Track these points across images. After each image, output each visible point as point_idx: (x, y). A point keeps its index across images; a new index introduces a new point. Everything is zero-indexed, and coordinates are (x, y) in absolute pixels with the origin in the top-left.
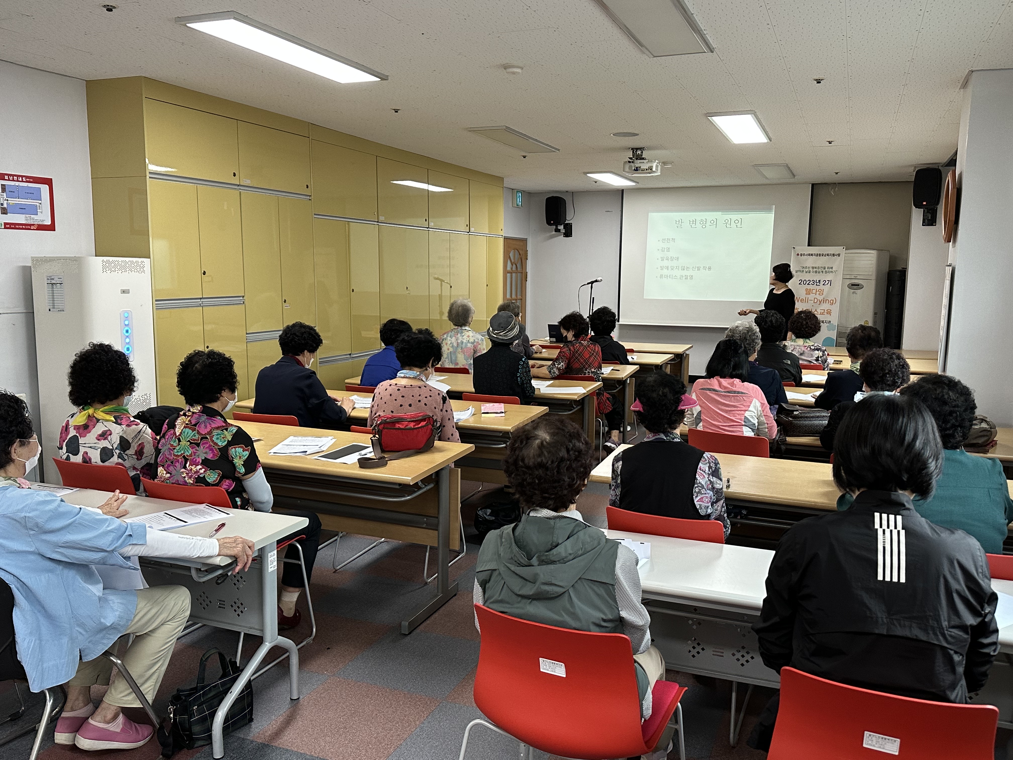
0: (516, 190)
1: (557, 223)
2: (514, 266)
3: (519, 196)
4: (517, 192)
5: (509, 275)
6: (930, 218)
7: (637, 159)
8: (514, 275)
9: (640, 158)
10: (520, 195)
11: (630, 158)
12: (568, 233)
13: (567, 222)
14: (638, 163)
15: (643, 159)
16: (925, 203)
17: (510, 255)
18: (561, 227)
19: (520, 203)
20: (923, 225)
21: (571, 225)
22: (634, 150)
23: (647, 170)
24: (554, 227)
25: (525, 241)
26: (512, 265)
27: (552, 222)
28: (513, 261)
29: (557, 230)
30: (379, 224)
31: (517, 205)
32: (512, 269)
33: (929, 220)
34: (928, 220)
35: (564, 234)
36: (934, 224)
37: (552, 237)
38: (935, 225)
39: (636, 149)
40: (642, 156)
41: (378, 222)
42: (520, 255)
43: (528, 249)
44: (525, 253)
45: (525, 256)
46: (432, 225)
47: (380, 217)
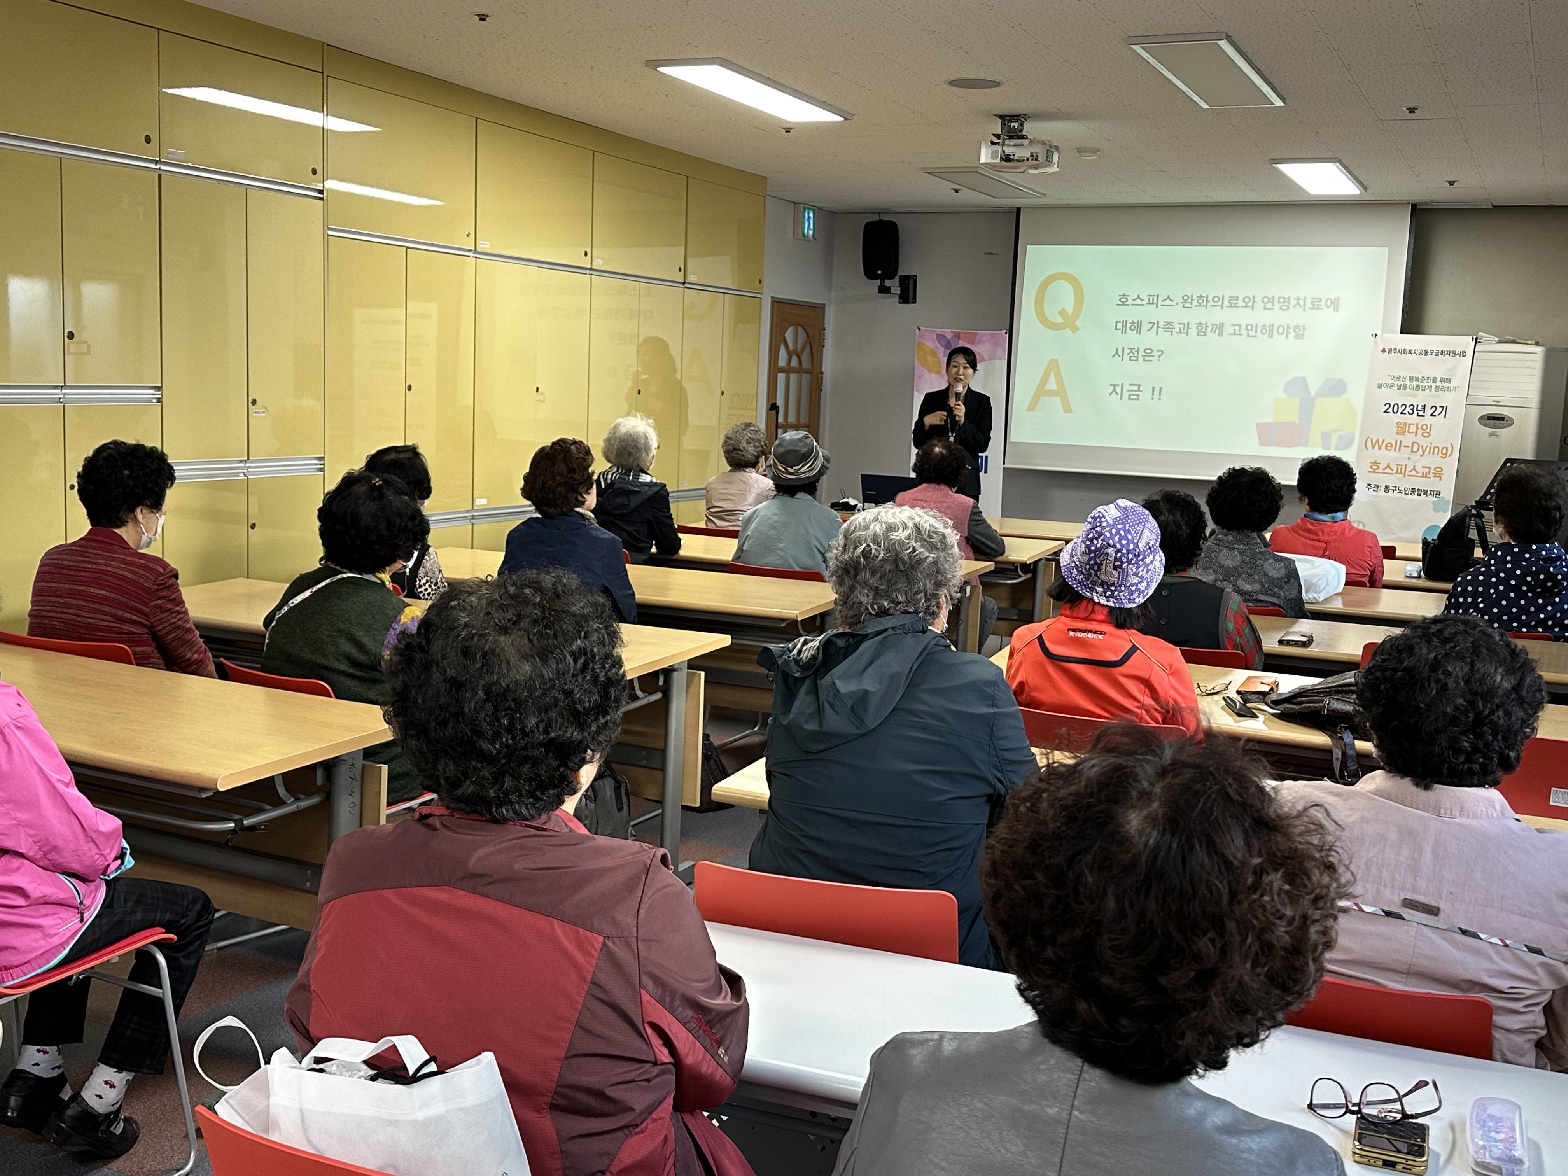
0: (802, 206)
1: (884, 275)
2: (794, 359)
3: (809, 218)
4: (805, 208)
5: (781, 377)
7: (1011, 138)
8: (793, 377)
9: (1016, 135)
10: (811, 215)
11: (998, 136)
12: (908, 295)
13: (905, 273)
14: (1010, 146)
15: (1023, 137)
17: (786, 335)
18: (894, 284)
19: (811, 232)
21: (915, 280)
22: (1007, 119)
23: (1028, 159)
24: (879, 282)
25: (819, 309)
26: (790, 356)
27: (875, 272)
29: (884, 290)
30: (477, 256)
31: (804, 236)
32: (789, 363)
35: (901, 296)
37: (872, 303)
39: (1010, 116)
40: (1021, 131)
42: (808, 336)
43: (826, 326)
44: (820, 334)
45: (820, 340)
46: (598, 264)
47: (481, 242)
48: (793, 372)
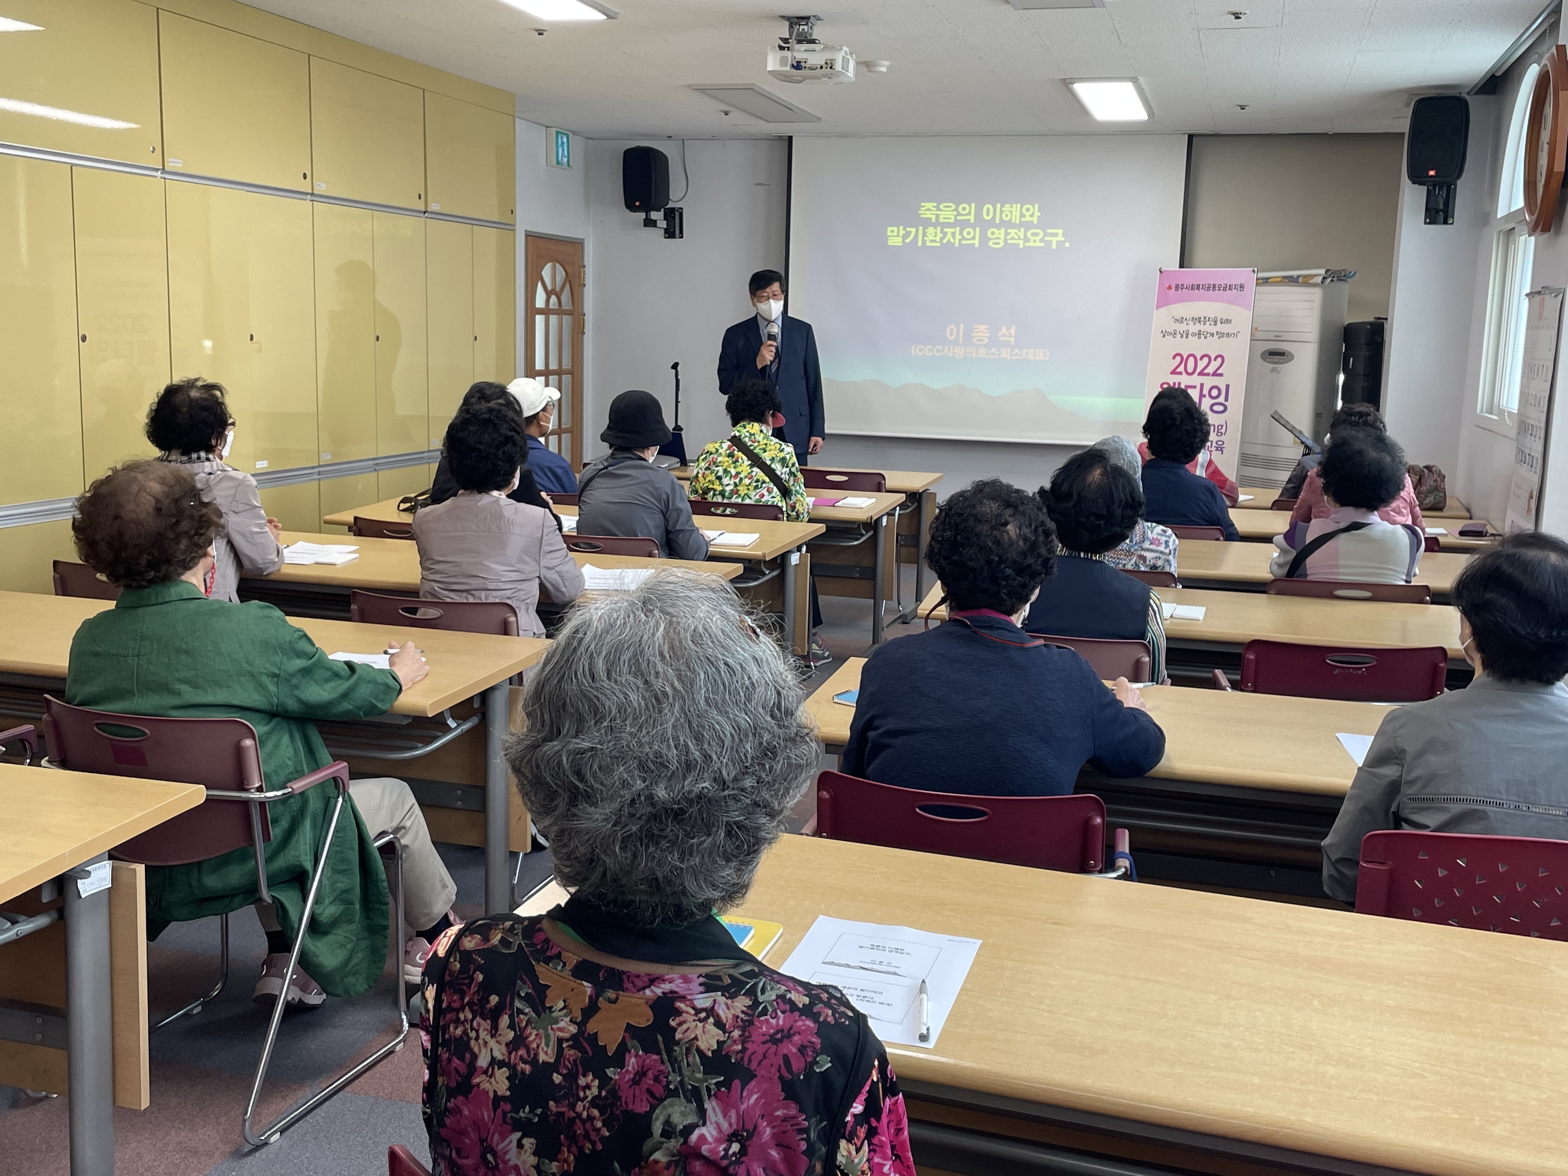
0: (554, 130)
1: (647, 207)
2: (553, 299)
3: (563, 143)
4: (558, 133)
5: (539, 318)
6: (1440, 207)
7: (799, 42)
8: (553, 319)
9: (806, 39)
10: (565, 140)
11: (786, 41)
12: (673, 230)
13: (670, 205)
14: (800, 52)
15: (813, 41)
16: (1431, 173)
17: (543, 273)
18: (657, 215)
19: (565, 160)
20: (1425, 222)
21: (682, 213)
22: (795, 21)
23: (821, 67)
24: (643, 215)
25: (578, 245)
26: (549, 296)
27: (637, 204)
28: (549, 287)
29: (649, 223)
30: (167, 176)
31: (558, 163)
32: (548, 304)
34: (1437, 211)
35: (666, 231)
36: (1449, 221)
38: (1452, 224)
39: (798, 18)
40: (811, 35)
41: (163, 170)
42: (567, 274)
43: (586, 263)
44: (579, 272)
45: (580, 278)
46: (321, 188)
47: (170, 160)
48: (553, 314)
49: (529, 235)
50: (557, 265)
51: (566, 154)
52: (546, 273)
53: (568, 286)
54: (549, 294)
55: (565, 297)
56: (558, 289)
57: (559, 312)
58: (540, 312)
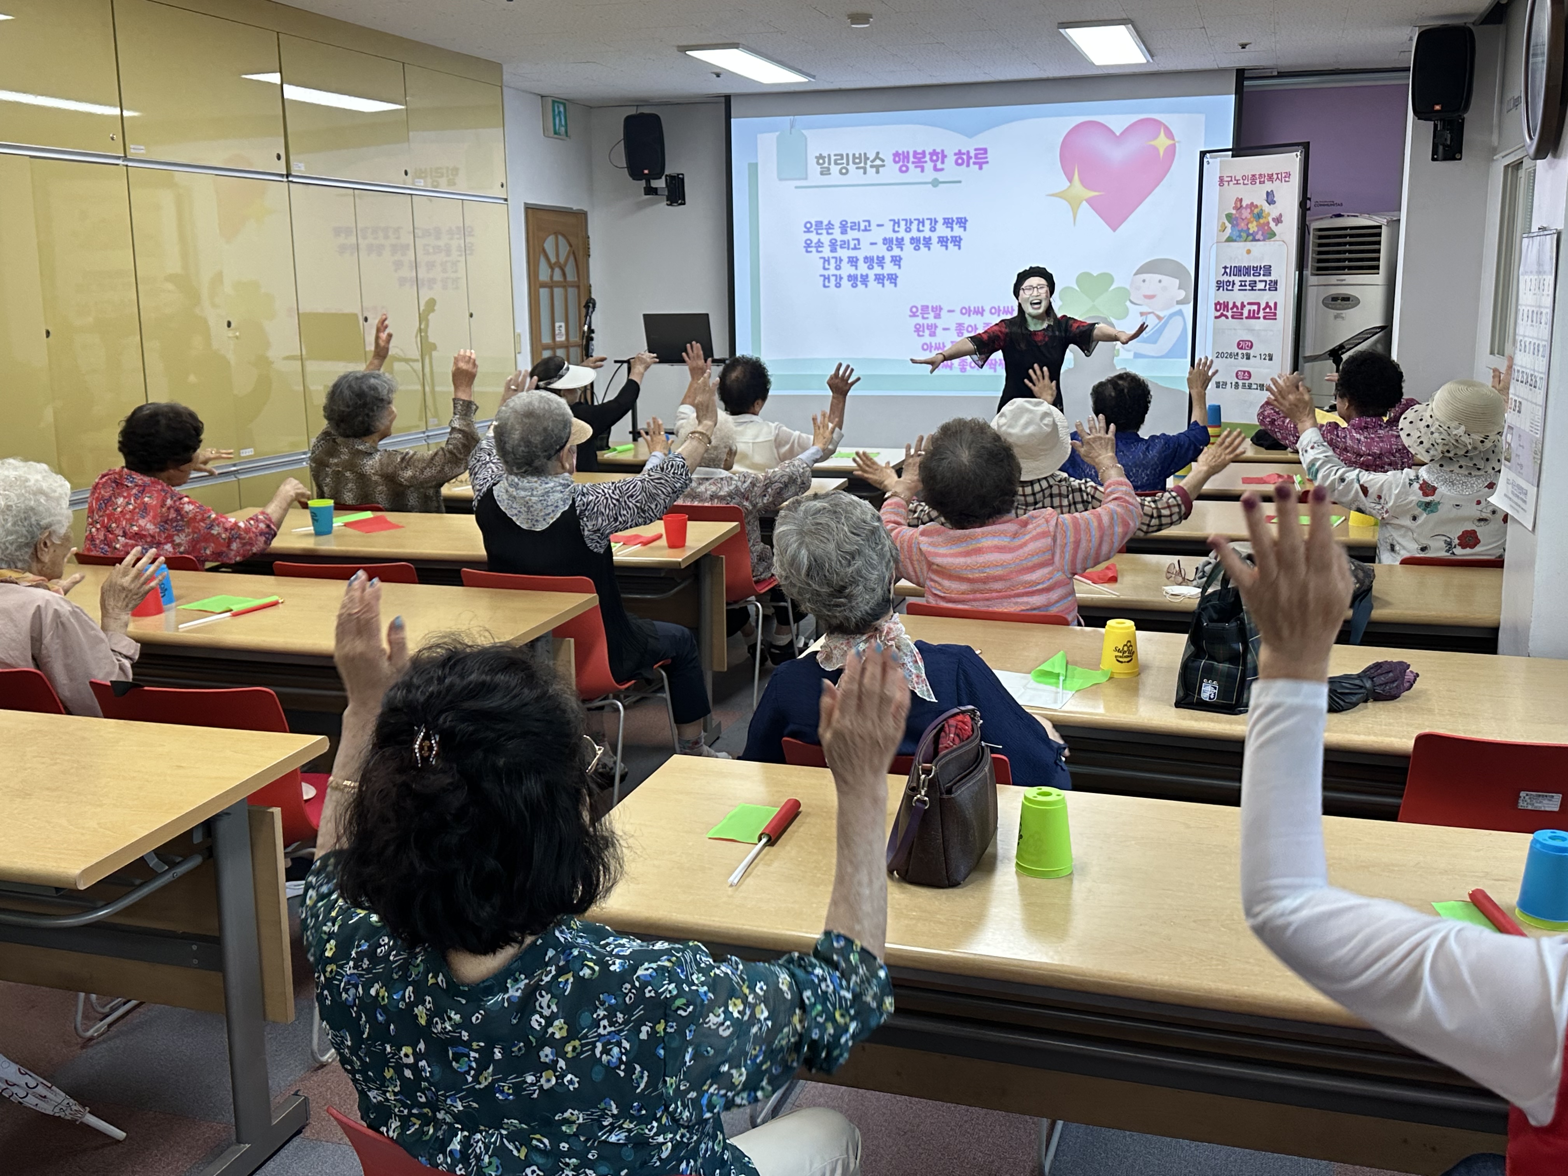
0: (550, 99)
1: (647, 175)
2: (557, 271)
3: (559, 112)
4: (554, 102)
5: (544, 293)
6: (1449, 142)
8: (558, 292)
10: (562, 109)
12: (676, 197)
13: (671, 172)
16: (1438, 107)
17: (545, 245)
18: (659, 184)
19: (563, 129)
20: (1433, 159)
21: (683, 179)
24: (644, 183)
25: (581, 216)
26: (552, 269)
27: (638, 172)
28: (553, 260)
29: (652, 191)
30: (130, 164)
31: (555, 133)
32: (552, 277)
33: (1448, 146)
34: (1445, 146)
35: (667, 198)
36: (1457, 156)
37: (640, 206)
38: (1460, 159)
41: (125, 158)
42: (571, 246)
43: (590, 234)
44: (584, 243)
45: (585, 249)
46: (298, 169)
47: (132, 146)
48: (558, 287)
49: (530, 209)
50: (560, 238)
51: (563, 123)
52: (549, 245)
53: (572, 259)
54: (552, 267)
55: (570, 270)
56: (562, 260)
57: (565, 284)
58: (544, 285)
